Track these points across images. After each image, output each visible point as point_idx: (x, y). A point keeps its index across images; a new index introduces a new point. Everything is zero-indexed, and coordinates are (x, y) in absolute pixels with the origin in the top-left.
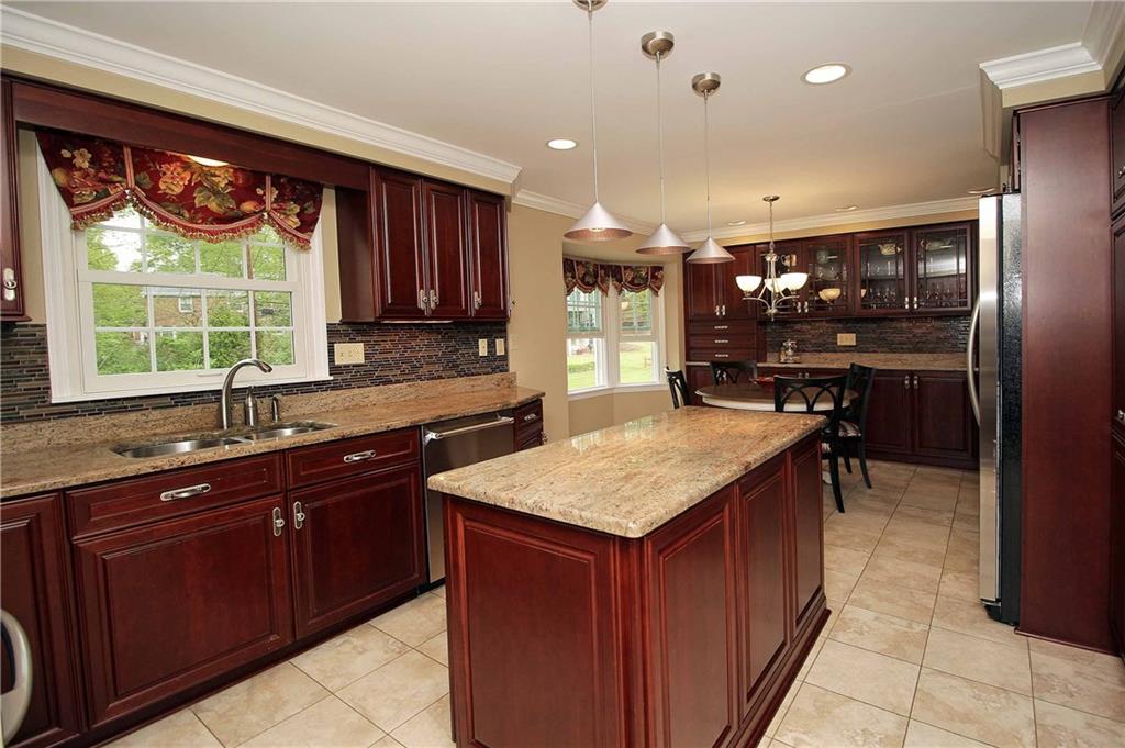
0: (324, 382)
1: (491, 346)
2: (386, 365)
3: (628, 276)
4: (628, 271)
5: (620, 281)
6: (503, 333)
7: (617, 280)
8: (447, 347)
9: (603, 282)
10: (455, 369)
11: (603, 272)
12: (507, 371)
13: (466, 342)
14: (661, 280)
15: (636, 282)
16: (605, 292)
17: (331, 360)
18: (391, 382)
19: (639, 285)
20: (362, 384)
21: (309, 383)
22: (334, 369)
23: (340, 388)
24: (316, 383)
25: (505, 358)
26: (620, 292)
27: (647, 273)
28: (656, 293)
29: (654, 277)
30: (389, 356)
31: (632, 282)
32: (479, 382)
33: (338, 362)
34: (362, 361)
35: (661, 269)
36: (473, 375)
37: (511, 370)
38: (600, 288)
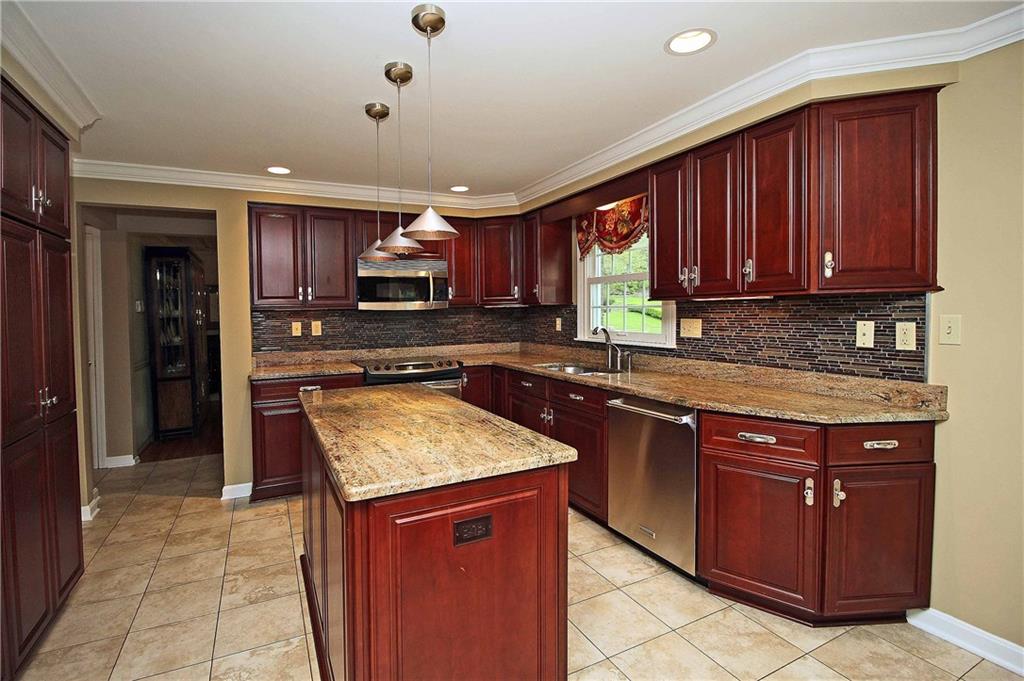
0: (670, 350)
1: (885, 333)
2: (722, 342)
6: (916, 313)
8: (798, 330)
10: (810, 360)
12: (922, 380)
13: (834, 325)
17: (678, 333)
18: (725, 360)
20: (699, 356)
21: (663, 349)
22: (680, 340)
23: (682, 356)
24: (667, 350)
25: (919, 356)
33: (682, 335)
34: (700, 336)
36: (841, 372)
37: (932, 380)
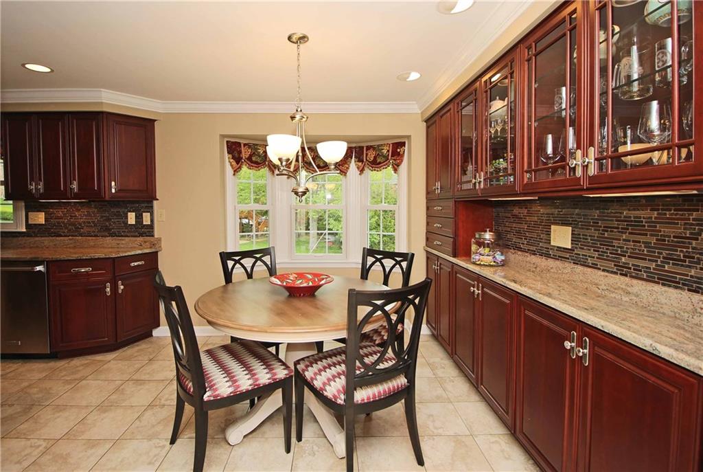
1: (139, 218)
2: (58, 225)
3: (370, 155)
4: (371, 151)
6: (150, 209)
7: (360, 160)
8: (102, 217)
10: (108, 232)
12: (153, 236)
13: (118, 215)
14: (402, 157)
15: (378, 161)
17: (27, 221)
18: (61, 236)
19: (380, 163)
20: (42, 235)
22: (28, 226)
23: (30, 236)
24: (19, 233)
25: (151, 227)
26: (362, 171)
27: (388, 151)
28: (396, 170)
29: (395, 153)
30: (61, 220)
32: (123, 242)
33: (30, 222)
34: (44, 223)
35: (403, 144)
36: (122, 236)
37: (156, 237)
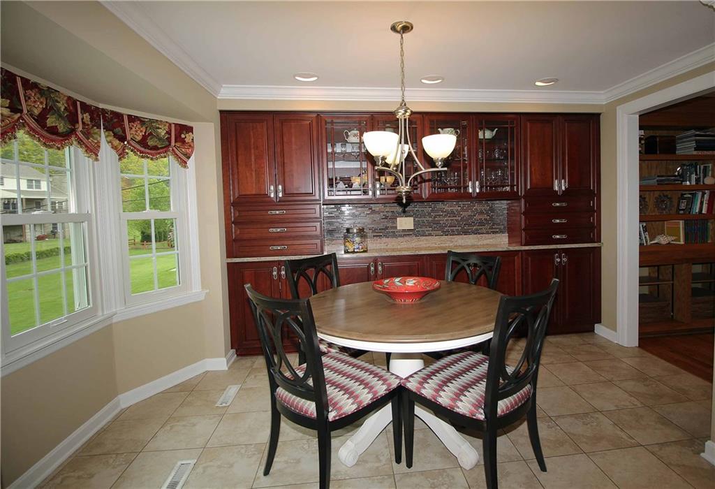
3: (134, 132)
4: (137, 125)
5: (122, 138)
7: (116, 136)
9: (87, 134)
11: (87, 117)
14: (191, 147)
15: (151, 143)
16: (93, 150)
19: (155, 148)
26: (122, 155)
27: (169, 133)
28: (184, 164)
29: (178, 139)
31: (143, 142)
35: (189, 129)
38: (80, 142)
